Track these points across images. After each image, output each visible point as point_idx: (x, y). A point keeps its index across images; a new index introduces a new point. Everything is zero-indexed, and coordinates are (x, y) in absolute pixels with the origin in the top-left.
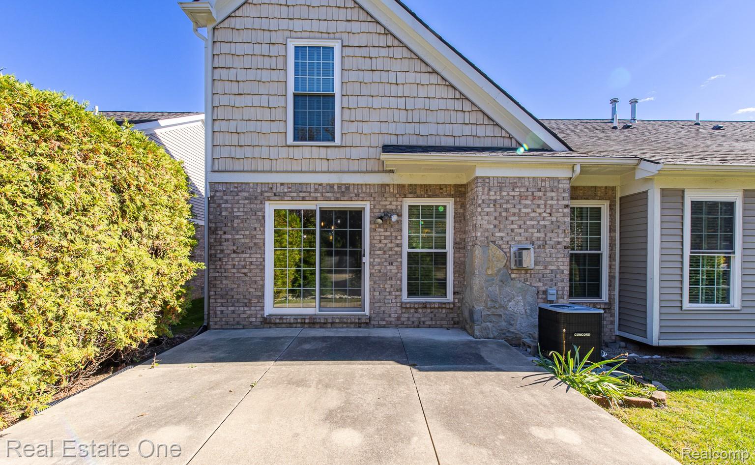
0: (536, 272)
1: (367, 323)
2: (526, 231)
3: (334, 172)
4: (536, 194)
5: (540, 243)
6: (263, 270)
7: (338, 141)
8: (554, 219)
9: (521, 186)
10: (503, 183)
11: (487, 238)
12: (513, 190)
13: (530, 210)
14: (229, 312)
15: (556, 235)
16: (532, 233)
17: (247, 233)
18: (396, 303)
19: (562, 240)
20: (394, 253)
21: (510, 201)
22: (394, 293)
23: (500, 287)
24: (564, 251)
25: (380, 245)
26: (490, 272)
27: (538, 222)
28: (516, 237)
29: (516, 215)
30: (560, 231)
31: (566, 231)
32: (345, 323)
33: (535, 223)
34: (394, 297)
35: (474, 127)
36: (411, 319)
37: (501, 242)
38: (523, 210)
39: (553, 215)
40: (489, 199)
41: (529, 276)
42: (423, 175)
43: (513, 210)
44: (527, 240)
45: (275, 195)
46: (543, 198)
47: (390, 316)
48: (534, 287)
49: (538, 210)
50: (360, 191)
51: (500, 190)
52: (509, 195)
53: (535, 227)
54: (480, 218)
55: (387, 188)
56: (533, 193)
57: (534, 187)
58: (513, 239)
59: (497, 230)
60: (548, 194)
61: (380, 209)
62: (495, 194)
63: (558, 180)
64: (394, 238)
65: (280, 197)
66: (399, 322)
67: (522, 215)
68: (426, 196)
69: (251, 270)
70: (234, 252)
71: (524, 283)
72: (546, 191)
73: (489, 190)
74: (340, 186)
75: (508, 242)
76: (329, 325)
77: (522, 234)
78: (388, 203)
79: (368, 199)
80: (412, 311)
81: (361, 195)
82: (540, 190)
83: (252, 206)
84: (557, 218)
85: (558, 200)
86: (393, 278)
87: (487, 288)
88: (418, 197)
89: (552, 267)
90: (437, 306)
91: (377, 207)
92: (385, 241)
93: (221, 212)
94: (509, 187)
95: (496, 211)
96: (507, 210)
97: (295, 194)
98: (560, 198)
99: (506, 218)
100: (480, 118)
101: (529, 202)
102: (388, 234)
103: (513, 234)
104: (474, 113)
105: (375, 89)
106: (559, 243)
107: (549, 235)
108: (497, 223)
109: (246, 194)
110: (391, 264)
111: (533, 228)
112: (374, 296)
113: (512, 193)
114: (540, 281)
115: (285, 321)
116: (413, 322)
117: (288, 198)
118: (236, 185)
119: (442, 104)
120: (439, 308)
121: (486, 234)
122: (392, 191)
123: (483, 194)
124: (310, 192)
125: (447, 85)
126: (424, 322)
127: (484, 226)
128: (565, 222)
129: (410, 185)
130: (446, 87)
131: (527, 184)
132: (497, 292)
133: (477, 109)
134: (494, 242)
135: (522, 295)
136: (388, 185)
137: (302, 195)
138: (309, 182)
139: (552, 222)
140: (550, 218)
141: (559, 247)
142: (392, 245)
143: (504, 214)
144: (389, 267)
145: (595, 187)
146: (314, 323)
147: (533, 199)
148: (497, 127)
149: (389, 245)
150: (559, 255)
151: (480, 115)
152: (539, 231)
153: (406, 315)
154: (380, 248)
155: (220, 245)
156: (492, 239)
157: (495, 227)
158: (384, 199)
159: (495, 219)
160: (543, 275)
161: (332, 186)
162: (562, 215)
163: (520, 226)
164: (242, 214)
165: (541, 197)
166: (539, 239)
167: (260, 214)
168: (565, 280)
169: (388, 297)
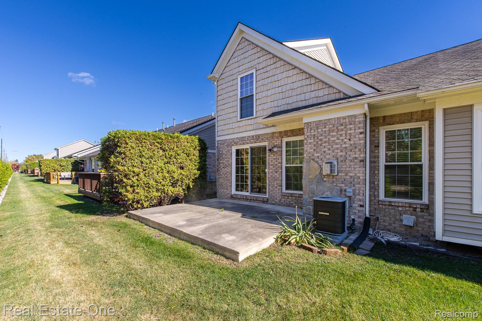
0: (340, 177)
1: (267, 202)
2: (333, 151)
3: (253, 130)
4: (339, 128)
5: (342, 159)
6: (231, 175)
7: (255, 116)
8: (352, 142)
9: (330, 125)
10: (319, 124)
11: (310, 157)
12: (325, 127)
13: (335, 138)
14: (222, 192)
15: (354, 153)
16: (337, 153)
17: (227, 160)
18: (279, 192)
19: (358, 156)
20: (278, 167)
21: (323, 135)
22: (278, 187)
23: (317, 185)
24: (360, 163)
25: (272, 163)
26: (311, 177)
27: (341, 145)
28: (327, 156)
29: (327, 142)
30: (357, 150)
31: (362, 150)
32: (258, 200)
33: (339, 146)
34: (278, 189)
35: (317, 92)
36: (286, 202)
37: (317, 160)
38: (331, 139)
39: (351, 140)
40: (311, 135)
41: (335, 180)
42: (290, 125)
43: (325, 140)
44: (334, 157)
45: (235, 143)
46: (345, 130)
47: (276, 199)
48: (339, 186)
49: (341, 138)
50: (264, 137)
51: (317, 129)
52: (322, 131)
53: (339, 149)
54: (306, 146)
55: (275, 134)
56: (337, 128)
57: (338, 123)
58: (325, 157)
59: (315, 152)
60: (348, 127)
61: (272, 145)
62: (314, 132)
63: (355, 116)
64: (277, 159)
65: (236, 144)
66: (281, 203)
67: (330, 142)
68: (292, 136)
69: (228, 175)
70: (223, 168)
71: (332, 184)
72: (346, 125)
73: (311, 129)
74: (256, 136)
75: (322, 159)
76: (253, 201)
77: (331, 154)
78: (275, 142)
79: (267, 140)
80: (286, 197)
81: (264, 139)
82: (342, 125)
83: (228, 149)
84: (354, 141)
85: (355, 130)
86: (278, 180)
87: (309, 186)
88: (288, 137)
89: (351, 174)
90: (297, 196)
91: (270, 144)
92: (274, 161)
93: (220, 152)
94: (322, 126)
95: (314, 141)
96: (321, 140)
97: (241, 142)
98: (357, 128)
99: (321, 145)
100: (321, 85)
101: (335, 134)
102: (275, 157)
103: (325, 154)
104: (317, 84)
105: (269, 86)
106: (356, 158)
107: (348, 153)
108: (315, 148)
109: (226, 144)
110: (276, 172)
111: (338, 149)
112: (269, 188)
113: (324, 130)
114: (342, 183)
115: (237, 197)
116: (287, 203)
117: (239, 144)
118: (224, 141)
119: (299, 84)
120: (299, 197)
121: (309, 155)
122: (276, 135)
123: (307, 133)
124: (246, 140)
125: (302, 72)
126: (292, 204)
127: (308, 151)
128: (360, 144)
129: (285, 131)
130: (302, 74)
131: (333, 122)
132: (315, 189)
133: (318, 81)
134: (313, 160)
135: (330, 191)
136: (275, 133)
137: (243, 142)
138: (245, 136)
139: (351, 145)
140: (349, 142)
141: (356, 161)
142: (277, 163)
143: (320, 143)
144: (275, 174)
145: (411, 113)
146: (247, 199)
147: (338, 131)
148: (331, 88)
149: (275, 163)
150: (356, 166)
151: (321, 83)
152: (342, 151)
153: (284, 199)
154: (272, 164)
155: (220, 165)
156: (312, 158)
157: (314, 150)
158: (273, 140)
159: (315, 146)
160: (345, 179)
161: (253, 136)
162: (358, 139)
163: (329, 149)
164: (225, 152)
165: (343, 129)
166: (341, 156)
167: (230, 152)
168: (361, 183)
169: (275, 189)
